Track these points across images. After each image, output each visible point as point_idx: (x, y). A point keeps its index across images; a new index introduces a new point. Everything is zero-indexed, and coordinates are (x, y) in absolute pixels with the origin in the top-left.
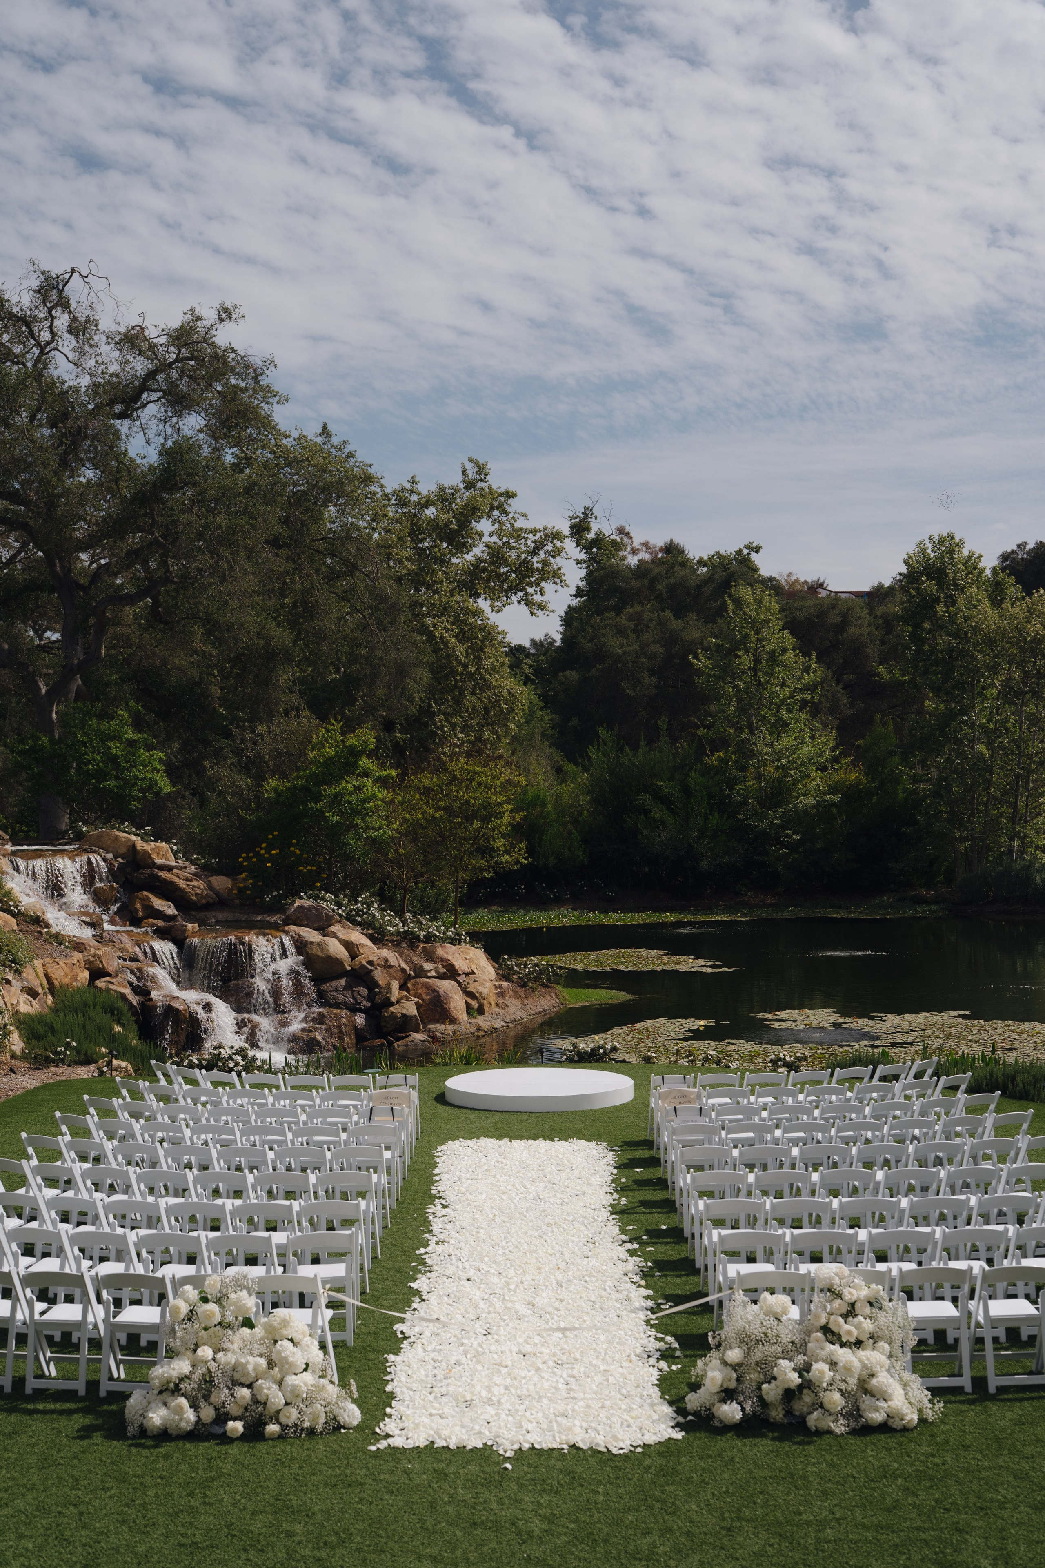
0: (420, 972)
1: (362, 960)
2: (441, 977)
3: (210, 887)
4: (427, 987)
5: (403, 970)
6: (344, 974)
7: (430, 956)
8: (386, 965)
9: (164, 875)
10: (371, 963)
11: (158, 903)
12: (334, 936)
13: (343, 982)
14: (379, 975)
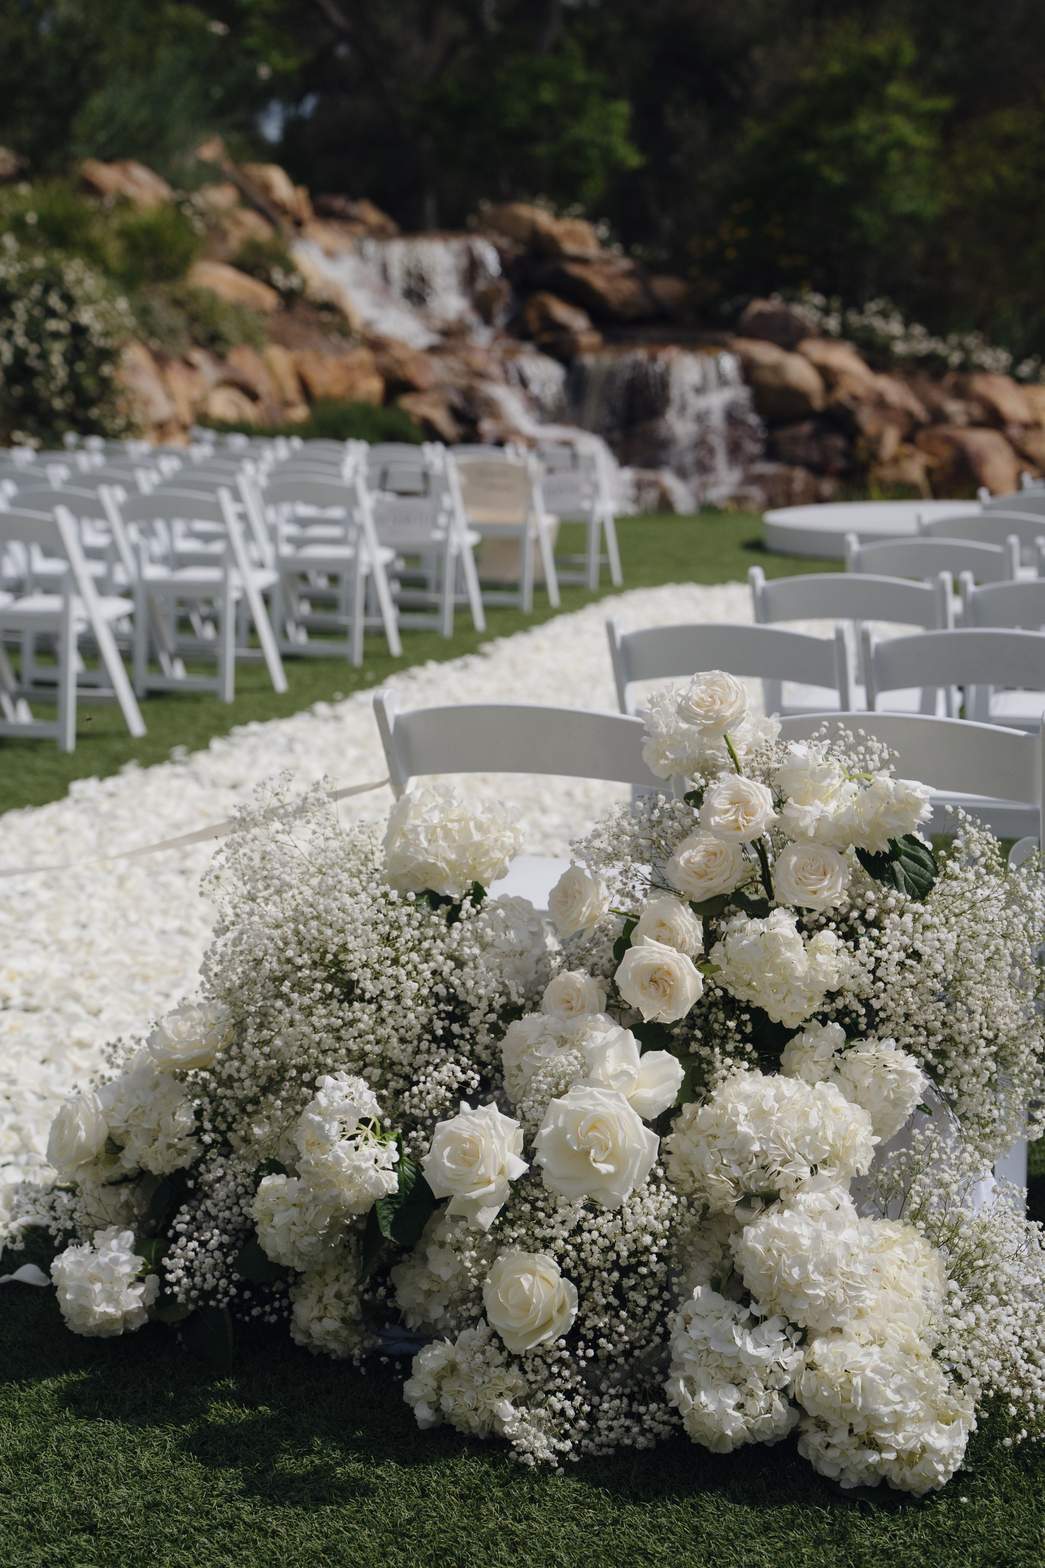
0: (939, 417)
1: (841, 394)
2: (975, 424)
3: (647, 292)
4: (949, 441)
5: (909, 415)
6: (809, 414)
7: (961, 392)
8: (881, 403)
9: (576, 270)
10: (855, 398)
11: (562, 312)
12: (804, 355)
13: (806, 428)
14: (867, 419)
